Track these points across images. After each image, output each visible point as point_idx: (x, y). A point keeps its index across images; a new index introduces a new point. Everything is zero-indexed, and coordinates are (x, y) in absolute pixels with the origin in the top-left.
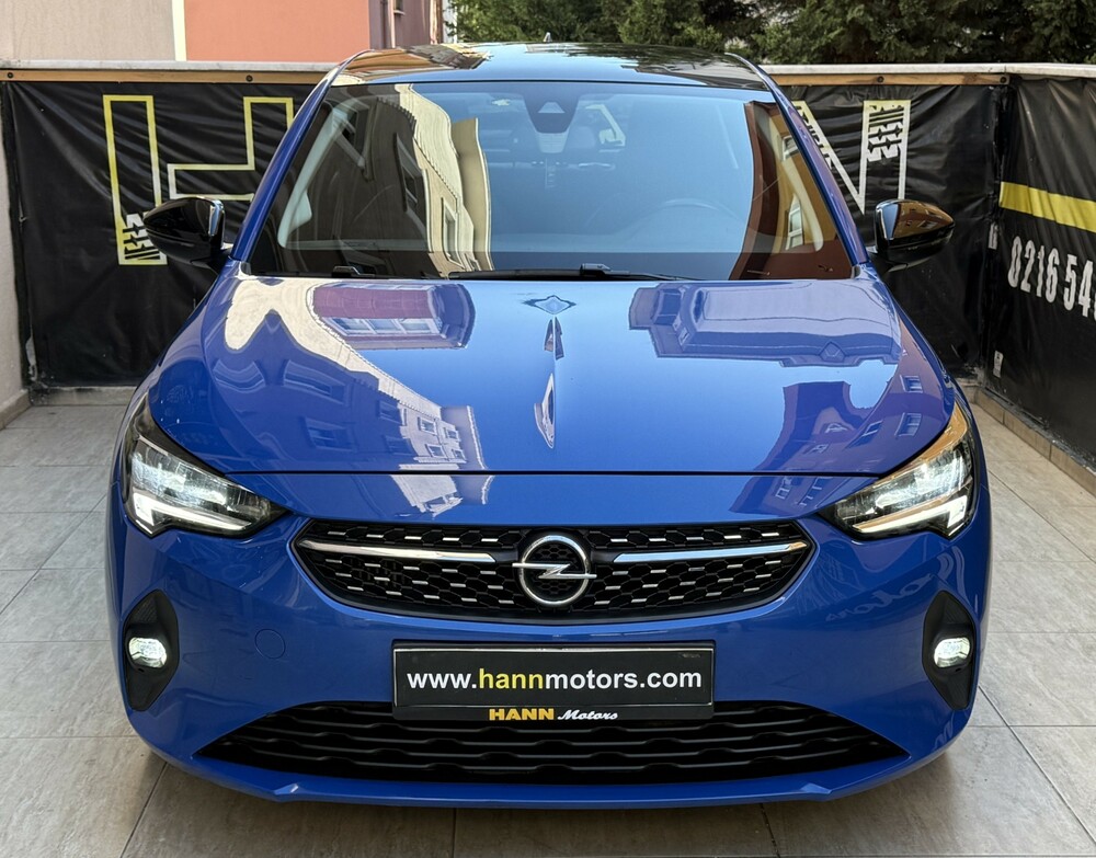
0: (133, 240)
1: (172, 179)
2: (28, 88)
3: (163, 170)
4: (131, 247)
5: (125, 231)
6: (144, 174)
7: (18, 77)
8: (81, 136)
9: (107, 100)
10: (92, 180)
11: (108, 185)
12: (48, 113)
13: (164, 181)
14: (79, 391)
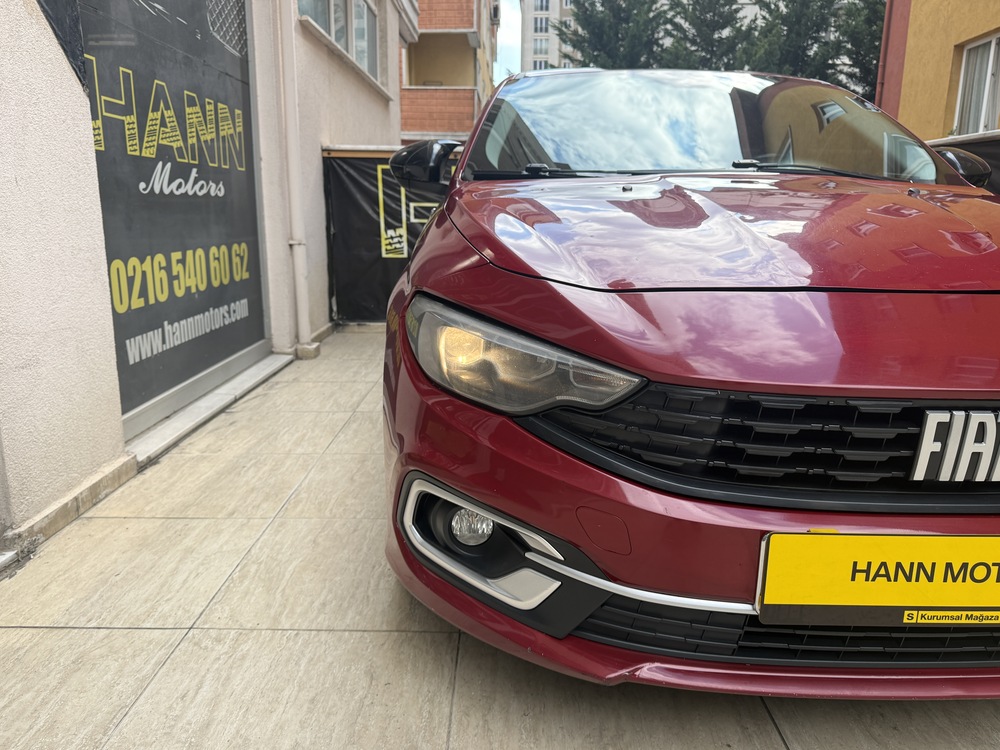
0: (390, 244)
1: (412, 211)
2: (338, 161)
3: (408, 206)
4: (389, 247)
5: (386, 239)
6: (398, 208)
7: (333, 155)
8: (365, 187)
9: (380, 168)
10: (370, 212)
11: (378, 214)
12: (349, 175)
13: (408, 212)
14: (359, 325)
